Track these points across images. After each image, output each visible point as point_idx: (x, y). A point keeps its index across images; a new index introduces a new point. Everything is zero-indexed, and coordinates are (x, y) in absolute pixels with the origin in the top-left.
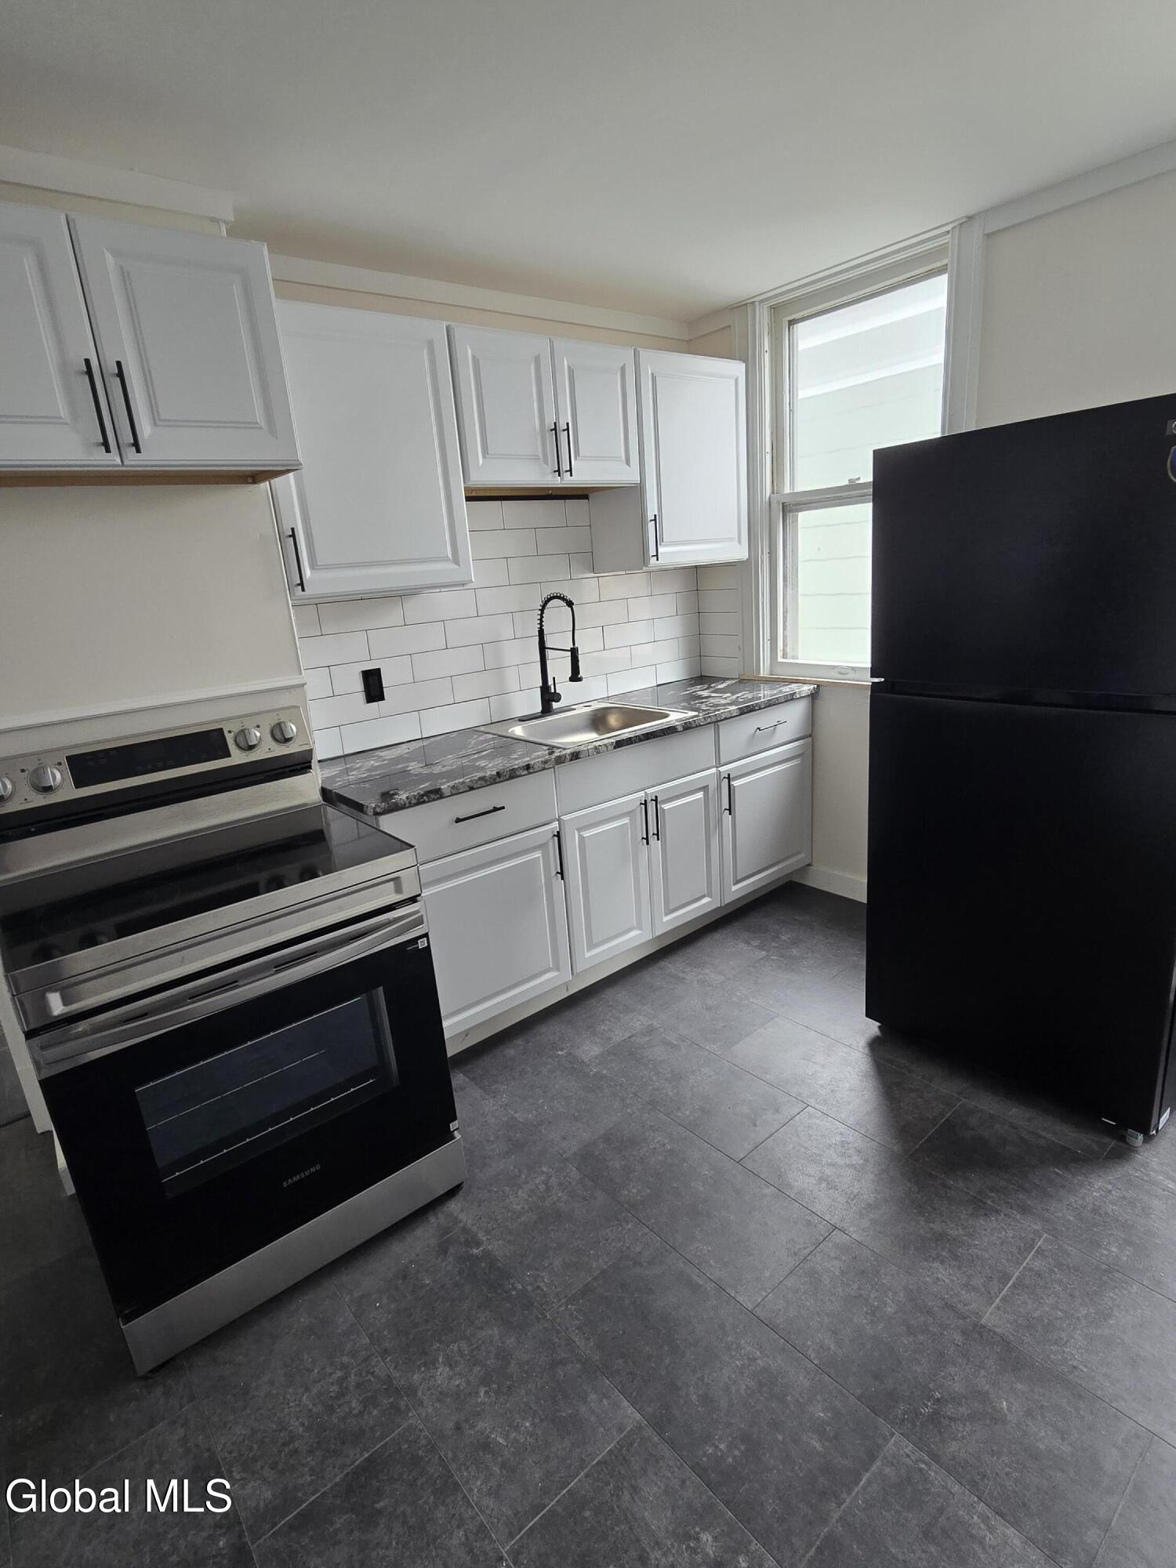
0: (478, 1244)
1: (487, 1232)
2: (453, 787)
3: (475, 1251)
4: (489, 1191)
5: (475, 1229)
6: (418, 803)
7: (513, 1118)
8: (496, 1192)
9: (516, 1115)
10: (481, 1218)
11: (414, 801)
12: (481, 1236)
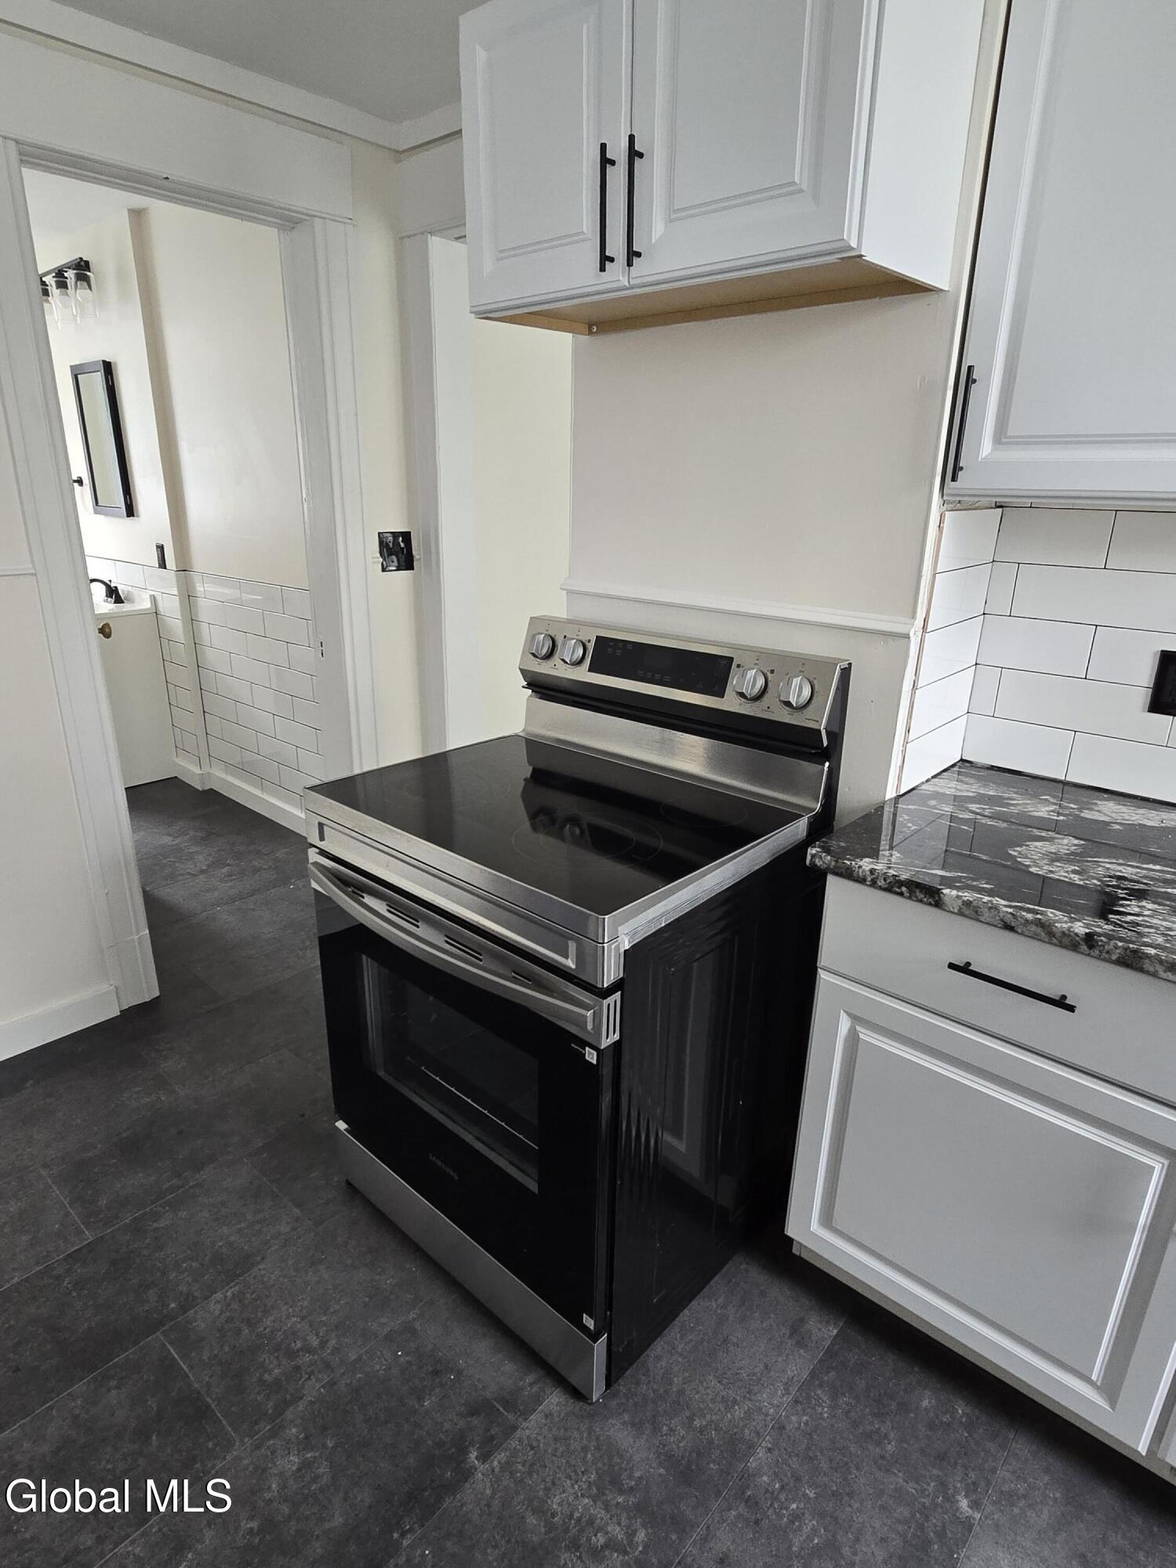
0: (484, 1457)
1: (507, 1466)
2: (968, 904)
3: (473, 1455)
4: (585, 1449)
5: (514, 1443)
6: (889, 889)
7: (751, 1447)
8: (584, 1459)
9: (761, 1453)
10: (532, 1448)
11: (881, 883)
12: (499, 1458)
